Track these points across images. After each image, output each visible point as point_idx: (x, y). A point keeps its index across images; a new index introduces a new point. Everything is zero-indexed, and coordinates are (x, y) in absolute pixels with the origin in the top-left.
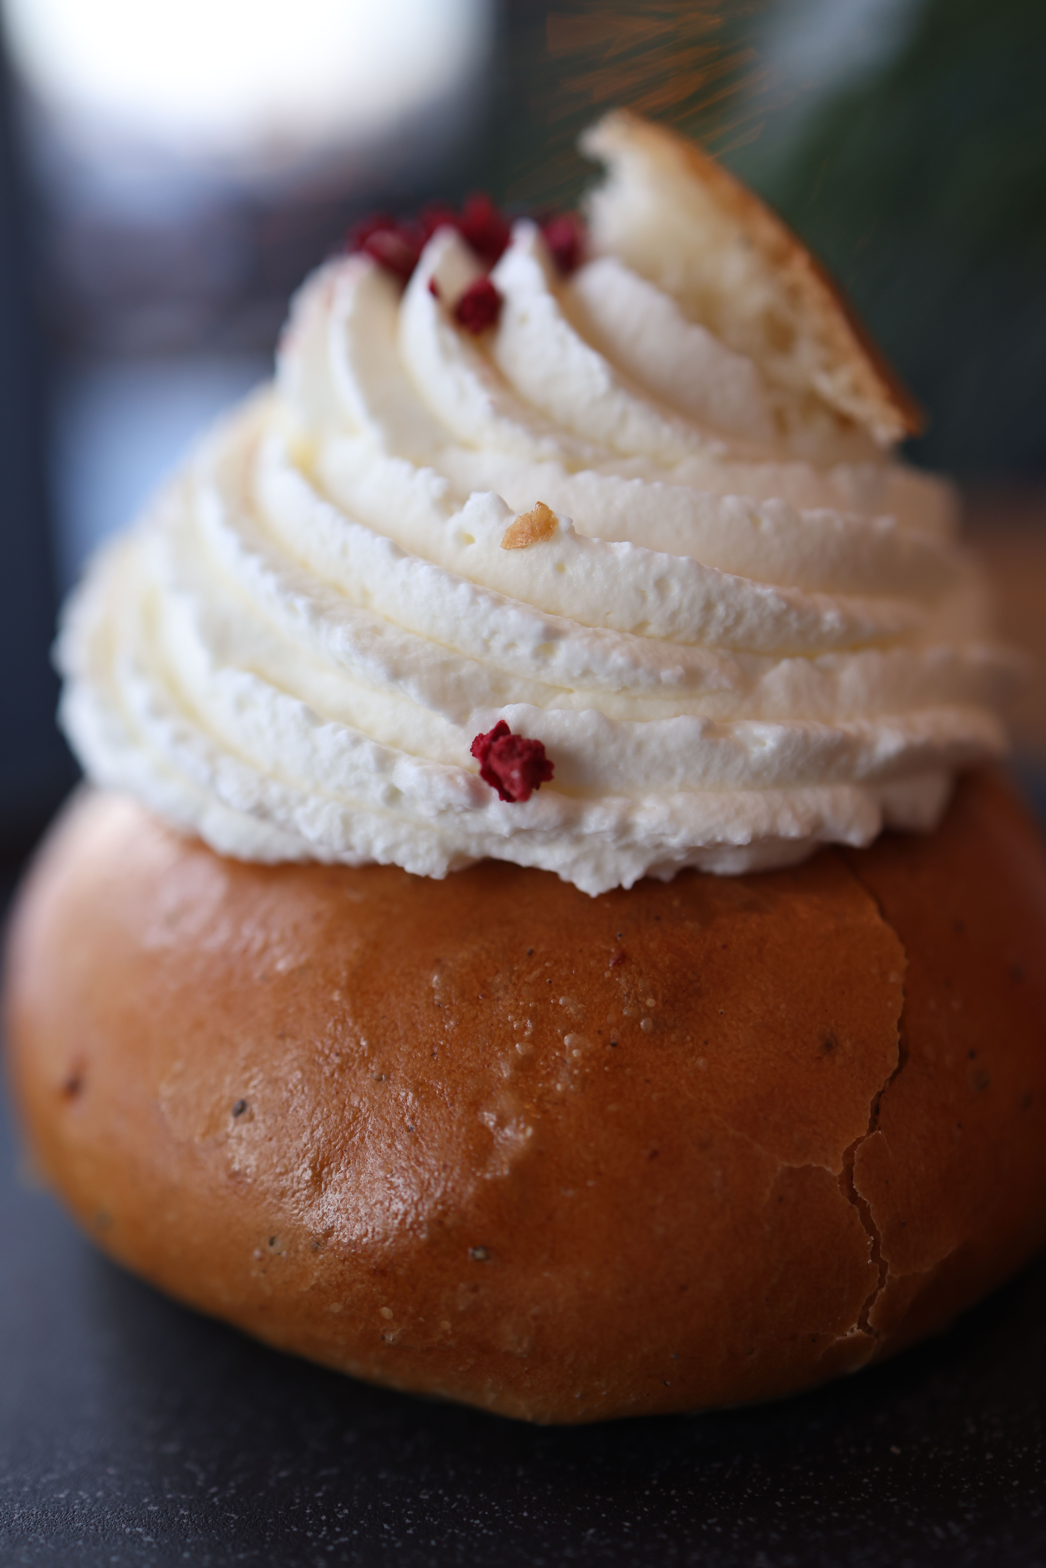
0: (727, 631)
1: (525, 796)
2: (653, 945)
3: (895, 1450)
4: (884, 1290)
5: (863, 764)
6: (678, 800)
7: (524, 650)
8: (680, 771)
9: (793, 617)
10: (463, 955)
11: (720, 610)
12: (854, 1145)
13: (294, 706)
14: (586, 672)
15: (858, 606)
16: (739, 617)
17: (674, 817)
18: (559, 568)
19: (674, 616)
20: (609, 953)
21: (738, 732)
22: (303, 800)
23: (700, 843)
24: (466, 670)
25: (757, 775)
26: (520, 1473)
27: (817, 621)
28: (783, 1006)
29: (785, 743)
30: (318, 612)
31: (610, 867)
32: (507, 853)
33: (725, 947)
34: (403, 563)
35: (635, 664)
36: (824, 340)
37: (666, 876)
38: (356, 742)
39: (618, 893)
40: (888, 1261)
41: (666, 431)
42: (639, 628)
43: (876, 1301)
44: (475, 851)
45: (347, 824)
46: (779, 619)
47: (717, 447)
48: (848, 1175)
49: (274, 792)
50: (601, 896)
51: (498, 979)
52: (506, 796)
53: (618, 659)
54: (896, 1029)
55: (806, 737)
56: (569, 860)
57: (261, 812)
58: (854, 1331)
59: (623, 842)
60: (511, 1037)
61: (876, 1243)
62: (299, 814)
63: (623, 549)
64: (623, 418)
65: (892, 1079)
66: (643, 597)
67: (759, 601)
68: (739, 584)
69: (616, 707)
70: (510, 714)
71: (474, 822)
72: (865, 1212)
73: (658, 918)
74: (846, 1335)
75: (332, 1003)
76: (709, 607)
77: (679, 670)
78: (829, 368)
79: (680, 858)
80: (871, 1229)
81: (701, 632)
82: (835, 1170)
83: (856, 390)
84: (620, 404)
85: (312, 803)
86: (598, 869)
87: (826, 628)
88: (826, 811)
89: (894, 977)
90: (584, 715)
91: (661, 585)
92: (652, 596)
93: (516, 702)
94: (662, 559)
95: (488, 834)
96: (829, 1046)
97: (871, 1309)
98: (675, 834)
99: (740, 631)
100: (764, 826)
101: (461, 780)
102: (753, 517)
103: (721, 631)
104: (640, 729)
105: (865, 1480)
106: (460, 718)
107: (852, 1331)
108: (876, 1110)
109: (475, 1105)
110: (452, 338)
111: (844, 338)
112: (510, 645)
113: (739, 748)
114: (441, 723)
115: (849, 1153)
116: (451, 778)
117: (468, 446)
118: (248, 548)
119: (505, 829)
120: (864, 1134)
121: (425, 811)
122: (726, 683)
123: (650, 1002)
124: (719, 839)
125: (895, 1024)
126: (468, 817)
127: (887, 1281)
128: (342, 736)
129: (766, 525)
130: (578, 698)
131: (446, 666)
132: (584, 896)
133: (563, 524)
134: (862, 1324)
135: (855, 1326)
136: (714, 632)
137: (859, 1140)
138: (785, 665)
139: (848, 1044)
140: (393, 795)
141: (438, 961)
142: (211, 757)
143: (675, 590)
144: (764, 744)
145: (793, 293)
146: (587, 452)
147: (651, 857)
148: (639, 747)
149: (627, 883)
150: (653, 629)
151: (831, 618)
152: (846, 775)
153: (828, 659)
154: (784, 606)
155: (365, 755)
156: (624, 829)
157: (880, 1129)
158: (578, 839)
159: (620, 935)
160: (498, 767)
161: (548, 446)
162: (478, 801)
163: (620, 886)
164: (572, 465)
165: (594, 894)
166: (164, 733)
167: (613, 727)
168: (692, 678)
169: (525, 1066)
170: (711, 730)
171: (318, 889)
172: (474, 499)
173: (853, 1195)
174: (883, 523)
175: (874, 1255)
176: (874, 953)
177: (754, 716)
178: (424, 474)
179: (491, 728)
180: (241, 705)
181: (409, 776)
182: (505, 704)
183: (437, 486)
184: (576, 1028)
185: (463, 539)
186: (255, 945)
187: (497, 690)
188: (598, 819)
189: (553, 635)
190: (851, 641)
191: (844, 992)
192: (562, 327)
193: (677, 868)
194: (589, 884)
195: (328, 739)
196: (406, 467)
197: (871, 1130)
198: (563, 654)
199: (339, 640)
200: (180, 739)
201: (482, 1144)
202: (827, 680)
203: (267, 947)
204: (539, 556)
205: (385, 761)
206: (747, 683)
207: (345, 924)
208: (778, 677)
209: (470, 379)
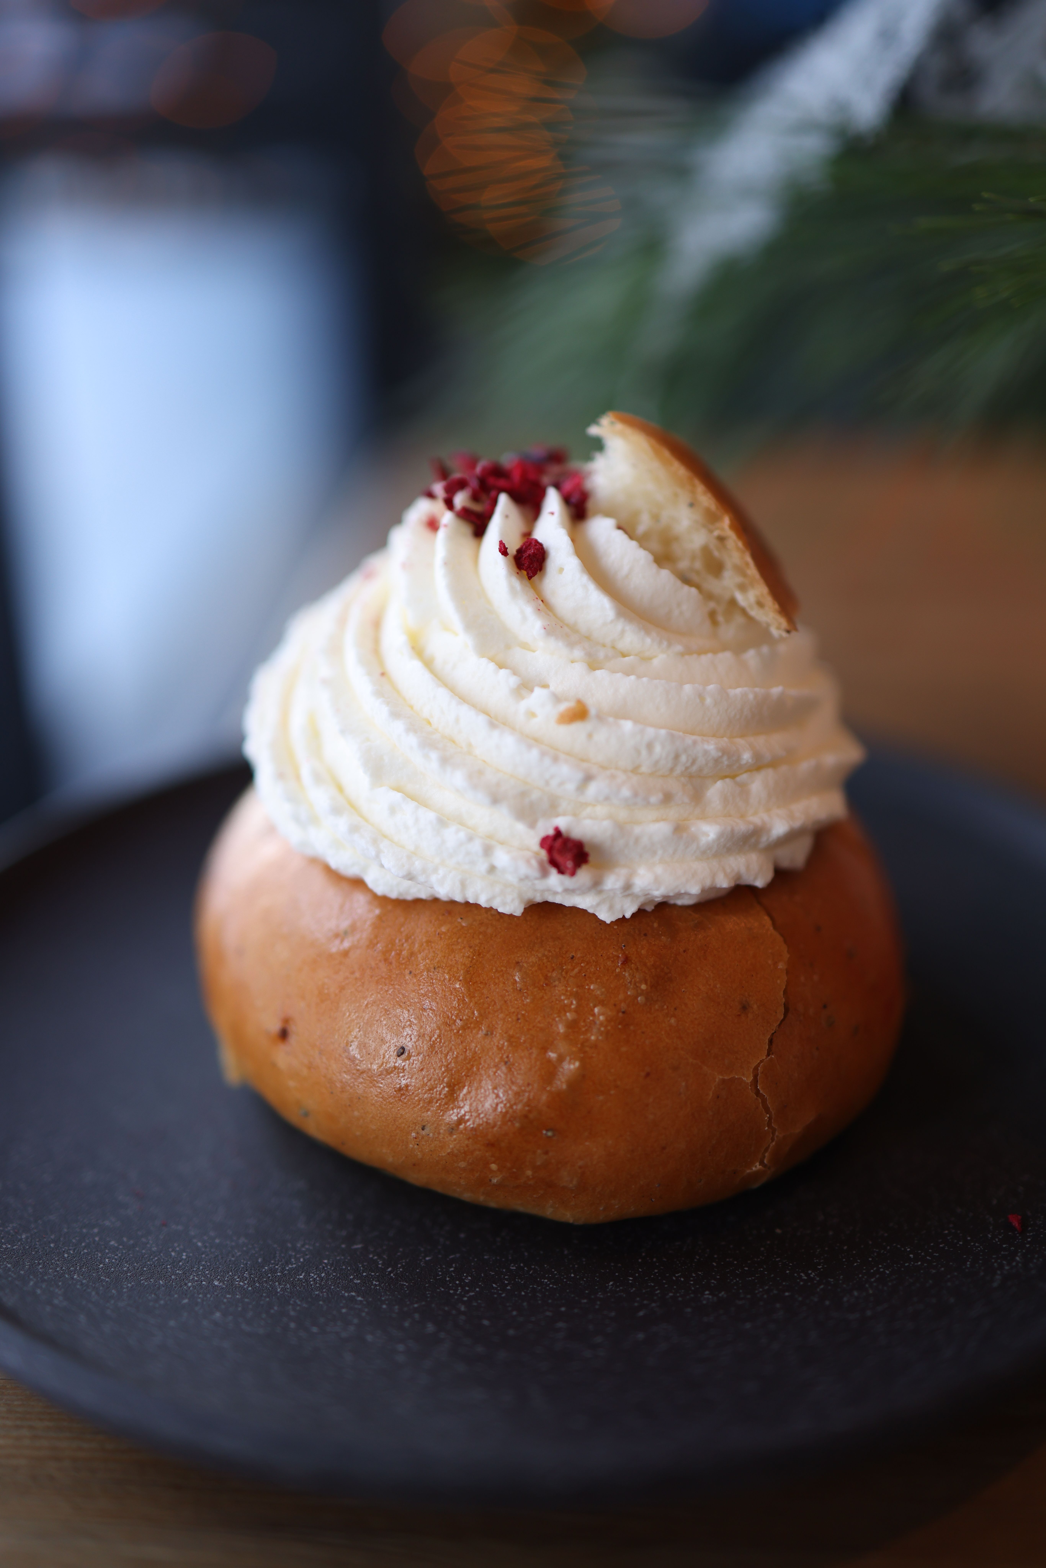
0: (687, 768)
1: (573, 874)
2: (643, 952)
3: (778, 1231)
4: (774, 1143)
5: (764, 840)
6: (659, 870)
7: (571, 787)
8: (660, 852)
9: (725, 758)
10: (533, 959)
11: (683, 758)
12: (759, 1064)
13: (431, 816)
14: (607, 798)
15: (760, 742)
16: (694, 761)
17: (657, 881)
18: (590, 736)
19: (657, 763)
20: (618, 957)
21: (694, 829)
22: (435, 870)
23: (671, 894)
24: (535, 795)
25: (704, 853)
26: (566, 1252)
27: (739, 758)
28: (718, 986)
29: (721, 835)
30: (445, 761)
31: (618, 906)
32: (558, 900)
33: (684, 951)
34: (497, 732)
35: (636, 794)
36: (740, 570)
37: (649, 908)
38: (470, 839)
39: (622, 921)
40: (776, 1127)
41: (648, 641)
42: (635, 770)
43: (769, 1150)
44: (539, 899)
45: (463, 885)
46: (717, 761)
47: (679, 648)
48: (755, 1081)
49: (418, 865)
50: (613, 923)
51: (554, 974)
52: (561, 872)
53: (626, 792)
54: (782, 996)
55: (732, 831)
56: (594, 903)
57: (410, 877)
58: (757, 1167)
59: (626, 893)
60: (564, 1009)
61: (770, 1118)
62: (434, 879)
63: (628, 726)
64: (623, 632)
65: (780, 1025)
66: (638, 752)
67: (706, 752)
68: (695, 744)
69: (623, 815)
70: (562, 823)
71: (540, 885)
72: (764, 1101)
73: (645, 935)
74: (752, 1169)
75: (455, 989)
76: (677, 757)
77: (660, 796)
78: (742, 588)
79: (659, 900)
80: (767, 1110)
81: (672, 770)
82: (748, 1079)
83: (760, 604)
84: (620, 625)
85: (441, 872)
86: (611, 908)
87: (743, 762)
88: (743, 870)
89: (781, 966)
90: (604, 822)
91: (650, 746)
92: (644, 752)
93: (564, 814)
94: (650, 732)
95: (549, 890)
96: (745, 1008)
97: (767, 1155)
98: (657, 890)
99: (694, 768)
100: (708, 883)
101: (534, 863)
102: (701, 697)
103: (684, 769)
104: (637, 830)
105: (762, 1249)
106: (532, 825)
107: (756, 1167)
108: (771, 1042)
109: (544, 1049)
110: (517, 581)
111: (753, 571)
112: (563, 783)
113: (694, 838)
114: (520, 827)
115: (756, 1068)
116: (528, 861)
117: (525, 646)
118: (395, 715)
119: (558, 888)
120: (764, 1057)
121: (511, 878)
122: (686, 800)
123: (643, 987)
124: (683, 891)
125: (782, 993)
126: (537, 882)
127: (776, 1139)
128: (462, 835)
129: (709, 701)
131: (523, 794)
132: (603, 922)
133: (593, 711)
134: (762, 1163)
135: (757, 1164)
136: (679, 769)
137: (761, 1061)
138: (719, 784)
139: (755, 1007)
140: (492, 869)
141: (518, 964)
142: (375, 842)
143: (658, 749)
144: (708, 835)
145: (721, 539)
146: (601, 654)
147: (642, 900)
148: (637, 840)
149: (628, 916)
150: (644, 769)
151: (746, 753)
152: (754, 847)
153: (744, 777)
154: (720, 754)
155: (476, 847)
156: (627, 887)
157: (773, 1054)
158: (600, 892)
159: (624, 946)
160: (558, 858)
161: (578, 653)
162: (544, 874)
163: (624, 916)
164: (593, 665)
165: (608, 922)
166: (342, 824)
167: (621, 828)
168: (668, 798)
169: (572, 1026)
170: (679, 829)
171: (441, 918)
172: (538, 691)
173: (757, 1093)
174: (776, 691)
175: (769, 1125)
176: (770, 951)
177: (703, 817)
178: (503, 672)
179: (551, 832)
180: (393, 810)
181: (502, 858)
182: (558, 815)
183: (513, 681)
184: (601, 1003)
185: (531, 714)
186: (405, 953)
187: (553, 807)
188: (612, 882)
189: (588, 778)
190: (758, 766)
191: (753, 975)
192: (585, 579)
193: (656, 904)
194: (606, 916)
195: (452, 836)
196: (492, 666)
197: (768, 1055)
198: (593, 789)
199: (458, 778)
200: (354, 829)
201: (550, 1072)
202: (744, 790)
203: (412, 954)
204: (578, 729)
205: (488, 851)
206: (697, 796)
207: (460, 940)
208: (715, 791)
209: (529, 610)
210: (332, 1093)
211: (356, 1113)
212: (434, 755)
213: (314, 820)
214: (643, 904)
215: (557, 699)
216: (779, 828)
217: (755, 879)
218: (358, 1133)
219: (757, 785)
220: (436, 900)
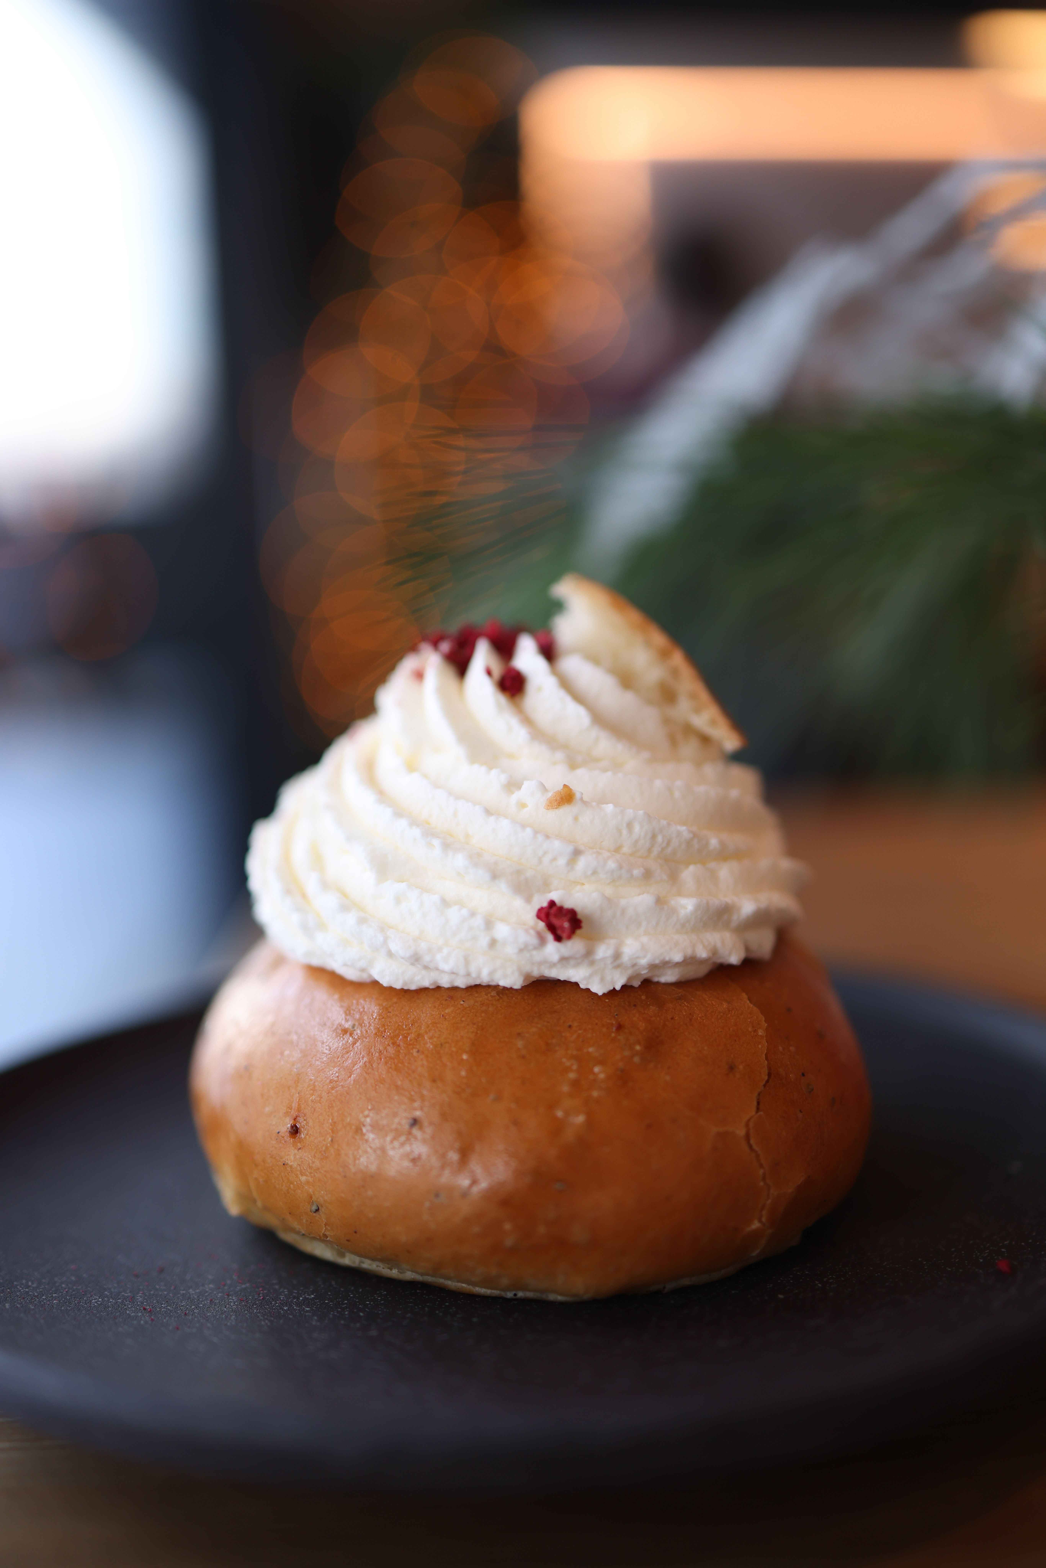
0: (663, 849)
1: (568, 940)
2: (635, 1019)
3: (781, 1296)
4: (769, 1202)
5: (735, 920)
6: (645, 939)
7: (562, 862)
8: (644, 924)
9: (695, 841)
10: (534, 1030)
11: (660, 839)
12: (749, 1120)
13: (433, 899)
14: (595, 872)
15: (725, 835)
16: (669, 843)
17: (643, 948)
18: (576, 819)
19: (636, 841)
20: (612, 1024)
21: (673, 903)
22: (440, 949)
23: (657, 962)
24: (529, 874)
25: (683, 925)
27: (707, 844)
28: (706, 1048)
29: (697, 907)
30: (446, 846)
31: (608, 978)
32: (554, 973)
33: (672, 1018)
34: (492, 819)
35: (619, 868)
36: (693, 696)
37: (636, 983)
38: (473, 914)
39: (613, 992)
40: (771, 1184)
41: (619, 746)
42: (618, 849)
43: (766, 1208)
44: (536, 973)
45: (467, 961)
46: (689, 843)
47: (645, 755)
48: (747, 1137)
49: (423, 946)
50: (604, 994)
51: (554, 1041)
52: (558, 938)
53: (612, 865)
54: (765, 1060)
55: (708, 904)
56: (587, 975)
57: (415, 959)
58: (756, 1225)
59: (616, 964)
60: (567, 1070)
61: (764, 1174)
62: (439, 956)
63: (609, 808)
64: (598, 740)
65: (765, 1086)
66: (620, 832)
67: (679, 834)
68: (669, 824)
69: (609, 891)
70: (556, 896)
71: (537, 956)
72: (758, 1156)
73: (635, 1005)
74: (752, 1226)
75: (462, 1060)
76: (654, 837)
77: (642, 870)
78: (698, 712)
79: (644, 972)
80: (761, 1166)
81: (650, 851)
82: (741, 1132)
83: (713, 723)
84: (596, 733)
85: (445, 951)
86: (602, 979)
87: (711, 848)
88: (719, 944)
89: (761, 1033)
90: (594, 895)
91: (630, 826)
92: (625, 832)
93: (556, 890)
94: (630, 813)
95: (544, 962)
96: (732, 1068)
97: (764, 1213)
98: (645, 957)
99: (669, 850)
100: (689, 952)
101: (532, 932)
102: (670, 791)
103: (660, 850)
104: (623, 902)
106: (528, 900)
108: (758, 1103)
109: (551, 1108)
110: (502, 699)
111: (704, 695)
112: (554, 859)
113: (674, 911)
114: (518, 903)
115: (747, 1124)
116: (527, 931)
117: (512, 756)
119: (555, 958)
120: (754, 1113)
121: (510, 950)
122: (665, 877)
123: (638, 1048)
124: (667, 959)
125: (764, 1056)
126: (534, 953)
127: (771, 1196)
128: (465, 912)
129: (677, 794)
130: (587, 887)
131: (519, 872)
132: (596, 994)
133: (578, 796)
134: (760, 1221)
135: (756, 1222)
136: (656, 850)
137: (751, 1117)
138: (692, 868)
139: (741, 1067)
140: (493, 943)
141: (519, 1034)
142: (382, 931)
143: (637, 828)
144: (686, 909)
145: (676, 671)
146: (579, 758)
147: (630, 972)
148: (623, 911)
149: (618, 988)
150: (625, 850)
151: (714, 842)
152: (727, 925)
153: (712, 865)
154: (691, 835)
155: (478, 922)
156: (617, 956)
157: (761, 1112)
158: (592, 963)
159: (617, 1015)
160: (555, 922)
161: (559, 756)
162: (542, 942)
163: (614, 988)
164: (573, 765)
165: (600, 993)
166: (351, 918)
167: (609, 901)
168: (648, 875)
169: (576, 1084)
170: (660, 901)
171: (444, 1002)
172: (526, 784)
173: (751, 1147)
174: (734, 793)
175: (764, 1179)
176: (749, 1020)
177: (680, 894)
178: (494, 772)
179: (545, 904)
180: (398, 900)
181: (502, 931)
182: (550, 892)
183: (503, 778)
184: (601, 1062)
185: (522, 805)
186: (412, 1036)
187: (546, 885)
188: (603, 951)
189: (577, 853)
190: (724, 855)
191: (736, 1041)
192: (562, 693)
193: (642, 979)
194: (598, 988)
195: (455, 915)
196: (483, 769)
197: (757, 1112)
198: (582, 863)
199: (460, 860)
200: (362, 921)
201: (557, 1128)
202: (713, 876)
203: (419, 1035)
204: (566, 812)
205: (489, 924)
206: (674, 877)
207: (463, 1019)
208: (689, 874)
209: (514, 721)
210: (345, 1177)
211: (370, 1193)
212: (436, 842)
213: (321, 926)
214: (630, 979)
215: (544, 788)
216: (747, 907)
217: (730, 954)
218: (371, 1215)
219: (725, 872)
220: (439, 988)
